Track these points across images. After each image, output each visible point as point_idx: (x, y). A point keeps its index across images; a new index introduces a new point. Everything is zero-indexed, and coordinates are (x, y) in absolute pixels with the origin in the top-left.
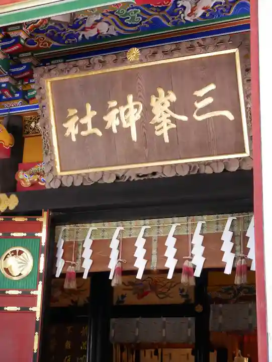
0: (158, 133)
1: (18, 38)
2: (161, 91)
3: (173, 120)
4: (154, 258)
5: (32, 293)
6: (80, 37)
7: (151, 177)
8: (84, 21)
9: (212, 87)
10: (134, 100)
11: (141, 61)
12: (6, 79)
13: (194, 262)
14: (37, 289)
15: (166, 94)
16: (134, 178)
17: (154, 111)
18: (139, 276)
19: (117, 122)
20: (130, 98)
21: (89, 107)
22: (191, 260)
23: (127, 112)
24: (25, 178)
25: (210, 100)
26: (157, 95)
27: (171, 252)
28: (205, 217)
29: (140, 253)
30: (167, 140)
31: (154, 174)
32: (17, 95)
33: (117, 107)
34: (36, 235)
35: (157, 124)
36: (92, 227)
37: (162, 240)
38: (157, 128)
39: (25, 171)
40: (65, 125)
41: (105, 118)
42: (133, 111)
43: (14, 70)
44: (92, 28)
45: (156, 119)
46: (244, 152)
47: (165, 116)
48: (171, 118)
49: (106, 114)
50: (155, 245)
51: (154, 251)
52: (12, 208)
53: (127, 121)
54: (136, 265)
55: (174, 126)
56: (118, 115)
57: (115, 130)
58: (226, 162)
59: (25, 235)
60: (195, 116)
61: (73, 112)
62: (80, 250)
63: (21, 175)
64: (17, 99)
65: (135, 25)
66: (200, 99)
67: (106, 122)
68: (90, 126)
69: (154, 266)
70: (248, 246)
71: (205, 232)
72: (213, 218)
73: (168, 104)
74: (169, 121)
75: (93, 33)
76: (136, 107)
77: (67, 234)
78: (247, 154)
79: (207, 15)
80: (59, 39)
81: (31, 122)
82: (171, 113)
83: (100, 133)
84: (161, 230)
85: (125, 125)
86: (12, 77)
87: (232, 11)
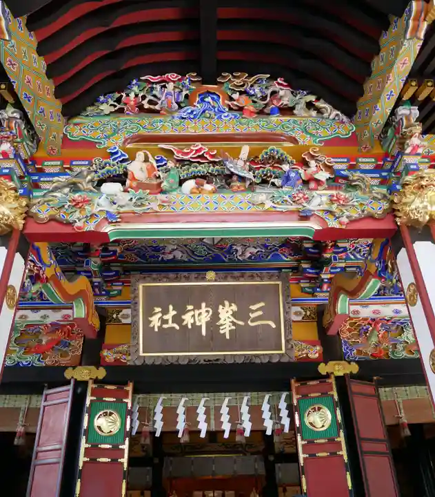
0: (222, 332)
1: (115, 252)
2: (227, 303)
3: (234, 324)
4: (213, 422)
5: (120, 447)
6: (160, 259)
7: (214, 362)
8: (164, 248)
9: (262, 304)
10: (206, 307)
11: (216, 281)
12: (99, 280)
13: (244, 425)
14: (124, 444)
15: (230, 305)
16: (202, 362)
17: (220, 316)
18: (203, 435)
19: (192, 321)
20: (203, 305)
21: (171, 307)
22: (241, 424)
23: (200, 314)
24: (108, 356)
25: (260, 313)
26: (224, 305)
27: (225, 418)
28: (249, 393)
29: (201, 417)
30: (228, 337)
31: (217, 360)
32: (104, 293)
33: (193, 310)
34: (124, 400)
35: (222, 325)
36: (162, 397)
37: (218, 409)
38: (221, 328)
39: (109, 350)
40: (150, 319)
41: (183, 317)
42: (204, 314)
43: (105, 274)
44: (170, 253)
45: (221, 322)
46: (281, 350)
47: (228, 320)
48: (232, 322)
49: (184, 314)
50: (212, 412)
51: (212, 417)
52: (101, 377)
53: (200, 321)
54: (199, 427)
55: (234, 328)
56: (193, 316)
57: (190, 327)
58: (270, 356)
59: (115, 400)
60: (249, 322)
61: (158, 310)
62: (152, 415)
63: (105, 353)
64: (103, 295)
65: (202, 257)
66: (253, 311)
67: (184, 320)
68: (170, 321)
69: (213, 428)
70: (281, 415)
71: (250, 404)
72: (255, 394)
73: (231, 313)
74: (231, 324)
75: (171, 257)
76: (207, 311)
77: (141, 401)
78: (283, 351)
79: (253, 258)
80: (143, 257)
81: (113, 314)
82: (232, 319)
83: (177, 327)
84: (216, 401)
85: (198, 324)
86: (103, 279)
87: (269, 257)
